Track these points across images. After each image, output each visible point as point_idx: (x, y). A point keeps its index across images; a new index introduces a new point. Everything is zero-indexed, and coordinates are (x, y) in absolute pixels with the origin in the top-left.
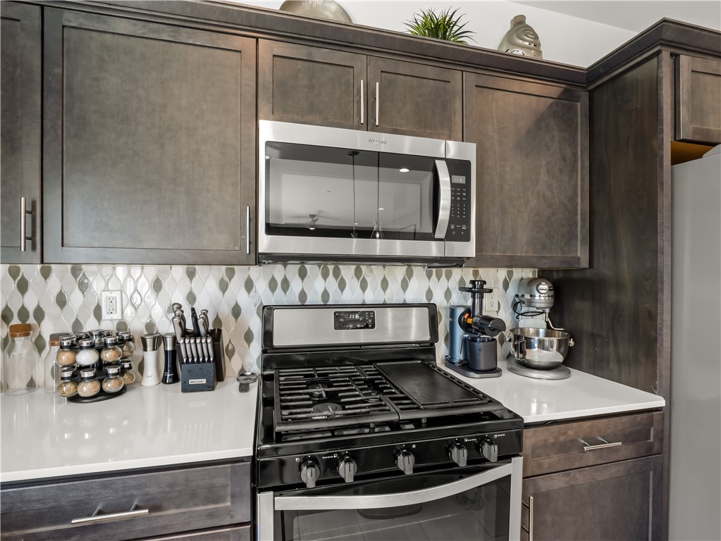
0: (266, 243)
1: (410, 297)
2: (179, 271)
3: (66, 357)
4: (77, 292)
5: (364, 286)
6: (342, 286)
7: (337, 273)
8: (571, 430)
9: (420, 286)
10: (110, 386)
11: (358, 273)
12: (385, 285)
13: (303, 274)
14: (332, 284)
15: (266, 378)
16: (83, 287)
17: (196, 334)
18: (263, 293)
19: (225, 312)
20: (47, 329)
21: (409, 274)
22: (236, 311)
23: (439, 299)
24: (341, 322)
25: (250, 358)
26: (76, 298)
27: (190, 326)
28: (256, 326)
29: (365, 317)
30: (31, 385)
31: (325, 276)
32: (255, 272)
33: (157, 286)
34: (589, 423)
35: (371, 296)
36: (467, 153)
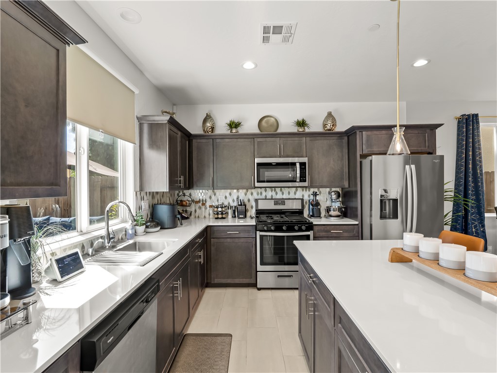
0: (257, 184)
1: (297, 197)
2: (235, 191)
3: (216, 209)
4: (213, 195)
5: (283, 194)
6: (277, 194)
7: (275, 190)
8: (328, 228)
9: (299, 194)
10: (224, 216)
11: (281, 190)
12: (289, 193)
13: (266, 191)
14: (274, 193)
15: (257, 217)
16: (215, 195)
17: (241, 205)
18: (256, 196)
19: (246, 201)
20: (208, 204)
21: (297, 190)
22: (249, 200)
23: (306, 198)
24: (276, 203)
25: (252, 212)
26: (213, 197)
27: (240, 204)
28: (254, 204)
29: (282, 201)
30: (205, 217)
31: (272, 191)
32: (253, 191)
33: (230, 194)
34: (333, 226)
35: (284, 197)
36: (305, 160)
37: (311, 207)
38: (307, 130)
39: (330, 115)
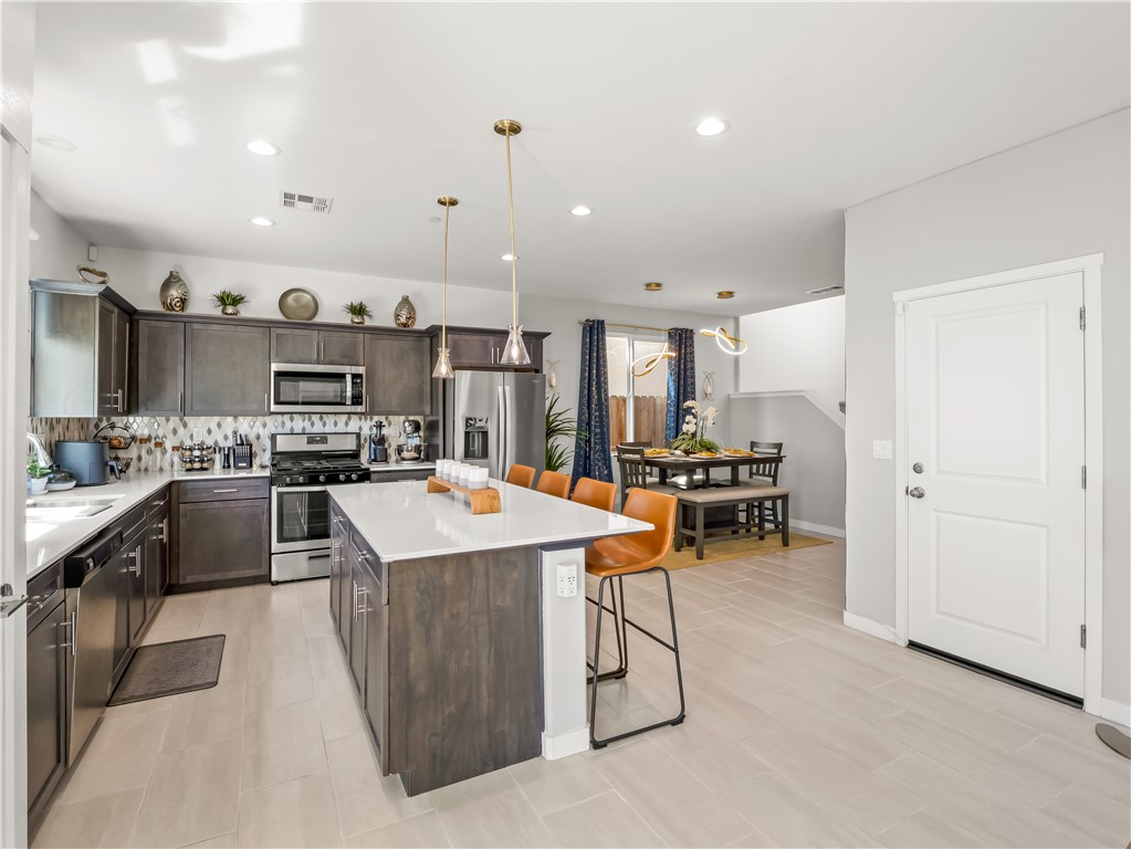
0: (274, 408)
1: (349, 430)
2: (230, 419)
3: (188, 453)
4: (182, 427)
5: (324, 425)
6: (313, 424)
7: (310, 419)
9: (354, 424)
10: (205, 465)
11: (321, 419)
12: (336, 424)
13: (292, 420)
14: (307, 424)
15: (274, 465)
16: (185, 425)
17: (242, 444)
18: (271, 428)
19: (252, 437)
20: (168, 445)
21: (349, 419)
22: (258, 437)
23: (366, 432)
24: (311, 441)
25: (266, 458)
26: (181, 430)
27: (239, 442)
28: (268, 443)
29: (323, 439)
30: (161, 469)
31: (304, 421)
32: (267, 419)
33: (219, 425)
34: (402, 473)
35: (327, 430)
36: (361, 370)
37: (373, 445)
38: (368, 322)
39: (406, 300)
